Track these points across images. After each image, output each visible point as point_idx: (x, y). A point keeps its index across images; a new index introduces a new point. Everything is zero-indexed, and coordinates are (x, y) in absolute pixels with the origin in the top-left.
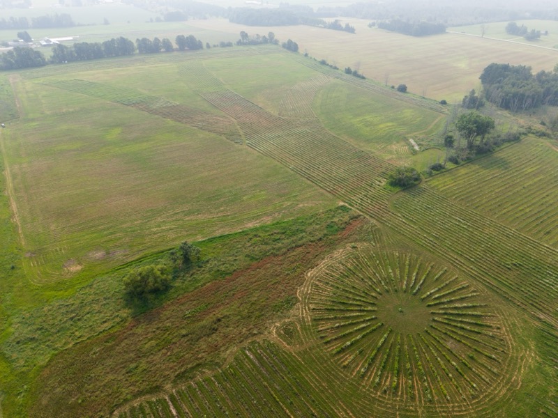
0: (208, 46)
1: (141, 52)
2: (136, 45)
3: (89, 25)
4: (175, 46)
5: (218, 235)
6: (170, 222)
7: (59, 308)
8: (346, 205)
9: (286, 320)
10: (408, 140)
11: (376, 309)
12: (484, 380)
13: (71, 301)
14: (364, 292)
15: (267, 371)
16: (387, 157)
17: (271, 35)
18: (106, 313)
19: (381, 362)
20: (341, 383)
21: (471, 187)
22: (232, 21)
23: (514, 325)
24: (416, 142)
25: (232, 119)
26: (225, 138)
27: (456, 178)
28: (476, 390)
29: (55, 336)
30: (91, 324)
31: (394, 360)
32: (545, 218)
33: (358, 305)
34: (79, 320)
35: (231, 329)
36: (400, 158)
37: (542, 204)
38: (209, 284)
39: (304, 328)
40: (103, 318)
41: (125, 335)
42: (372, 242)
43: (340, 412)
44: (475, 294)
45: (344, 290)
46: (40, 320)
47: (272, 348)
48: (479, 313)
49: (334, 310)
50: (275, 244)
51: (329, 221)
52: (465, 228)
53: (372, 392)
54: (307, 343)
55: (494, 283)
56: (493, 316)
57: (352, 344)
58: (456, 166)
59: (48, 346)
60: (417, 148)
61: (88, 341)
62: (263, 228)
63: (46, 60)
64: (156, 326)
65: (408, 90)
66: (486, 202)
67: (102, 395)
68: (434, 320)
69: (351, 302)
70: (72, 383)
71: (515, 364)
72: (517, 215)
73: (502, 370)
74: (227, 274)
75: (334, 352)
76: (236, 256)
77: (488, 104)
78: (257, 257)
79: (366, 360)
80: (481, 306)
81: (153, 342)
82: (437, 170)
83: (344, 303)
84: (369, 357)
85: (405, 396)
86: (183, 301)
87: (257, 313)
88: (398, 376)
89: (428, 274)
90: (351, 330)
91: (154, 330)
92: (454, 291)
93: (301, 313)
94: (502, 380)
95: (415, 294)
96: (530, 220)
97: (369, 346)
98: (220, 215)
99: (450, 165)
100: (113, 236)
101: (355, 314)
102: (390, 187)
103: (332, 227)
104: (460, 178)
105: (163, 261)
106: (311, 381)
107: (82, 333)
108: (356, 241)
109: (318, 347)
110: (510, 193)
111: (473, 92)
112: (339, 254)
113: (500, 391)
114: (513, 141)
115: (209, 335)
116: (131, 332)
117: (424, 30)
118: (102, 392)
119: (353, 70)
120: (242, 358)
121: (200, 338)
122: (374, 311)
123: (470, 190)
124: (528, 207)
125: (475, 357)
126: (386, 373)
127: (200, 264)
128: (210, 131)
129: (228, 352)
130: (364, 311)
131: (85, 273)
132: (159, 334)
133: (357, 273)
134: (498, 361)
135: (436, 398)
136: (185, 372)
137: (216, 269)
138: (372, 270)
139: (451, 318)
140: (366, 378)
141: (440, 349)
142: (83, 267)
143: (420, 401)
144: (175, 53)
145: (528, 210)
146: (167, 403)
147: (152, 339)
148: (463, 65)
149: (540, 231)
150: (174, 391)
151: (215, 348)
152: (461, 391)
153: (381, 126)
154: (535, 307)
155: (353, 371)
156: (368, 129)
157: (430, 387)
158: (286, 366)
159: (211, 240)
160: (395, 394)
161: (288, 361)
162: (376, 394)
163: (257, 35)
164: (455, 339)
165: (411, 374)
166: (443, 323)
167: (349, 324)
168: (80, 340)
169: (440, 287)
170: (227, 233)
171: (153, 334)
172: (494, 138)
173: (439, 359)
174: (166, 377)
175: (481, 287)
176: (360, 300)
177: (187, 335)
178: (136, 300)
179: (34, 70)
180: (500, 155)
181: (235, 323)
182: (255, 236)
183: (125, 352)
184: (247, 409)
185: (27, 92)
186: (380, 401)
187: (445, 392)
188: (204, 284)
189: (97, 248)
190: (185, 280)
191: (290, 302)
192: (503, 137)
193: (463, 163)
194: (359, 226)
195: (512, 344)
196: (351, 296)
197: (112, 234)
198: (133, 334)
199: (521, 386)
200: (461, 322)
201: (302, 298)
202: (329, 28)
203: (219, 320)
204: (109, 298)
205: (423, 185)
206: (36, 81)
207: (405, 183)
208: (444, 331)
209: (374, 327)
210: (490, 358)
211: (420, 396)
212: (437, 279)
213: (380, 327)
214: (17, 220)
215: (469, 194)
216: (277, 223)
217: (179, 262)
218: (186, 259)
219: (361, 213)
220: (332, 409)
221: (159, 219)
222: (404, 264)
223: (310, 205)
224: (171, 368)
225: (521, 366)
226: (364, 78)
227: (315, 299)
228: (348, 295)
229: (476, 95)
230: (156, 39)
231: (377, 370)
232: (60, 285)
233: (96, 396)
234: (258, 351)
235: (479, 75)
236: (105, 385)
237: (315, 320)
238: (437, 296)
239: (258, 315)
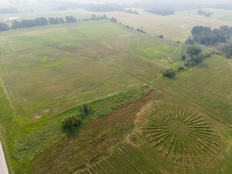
0: (79, 20)
1: (50, 23)
2: (48, 20)
3: (24, 12)
4: (65, 21)
5: (97, 100)
6: (75, 95)
7: (34, 135)
8: (147, 85)
9: (132, 134)
10: (167, 58)
11: (167, 127)
12: (215, 153)
13: (39, 131)
14: (161, 120)
15: (128, 155)
16: (160, 65)
17: (105, 15)
18: (55, 136)
19: (174, 149)
20: (159, 158)
21: (196, 76)
22: (86, 10)
23: (222, 130)
24: (170, 58)
25: (94, 51)
26: (92, 59)
27: (189, 72)
28: (213, 157)
29: (35, 147)
30: (50, 141)
31: (178, 147)
32: (226, 87)
33: (160, 126)
34: (44, 139)
35: (110, 139)
36: (165, 65)
37: (224, 82)
38: (97, 121)
39: (140, 137)
40: (54, 138)
41: (65, 144)
42: (161, 100)
43: (161, 170)
44: (205, 119)
45: (153, 120)
46: (27, 140)
47: (128, 146)
48: (208, 126)
49: (151, 128)
50: (122, 103)
51: (142, 92)
52: (196, 93)
53: (172, 161)
54: (142, 143)
55: (211, 114)
56: (213, 127)
57: (161, 142)
58: (188, 67)
59: (32, 151)
60: (171, 61)
61: (50, 148)
62: (115, 96)
63: (9, 27)
64: (78, 140)
65: (163, 37)
66: (202, 82)
67: (60, 171)
68: (191, 130)
69: (157, 125)
70: (46, 167)
71: (225, 146)
72: (215, 86)
73: (221, 148)
74: (104, 116)
75: (154, 146)
76: (106, 108)
77: (196, 42)
78: (115, 108)
79: (168, 148)
80: (208, 123)
81: (78, 147)
82: (181, 70)
83: (154, 125)
84: (168, 147)
85: (186, 162)
86: (87, 128)
87: (120, 132)
88: (181, 154)
89: (185, 112)
90: (159, 136)
91: (78, 141)
92: (197, 118)
93: (138, 130)
94: (222, 153)
95: (182, 120)
96: (220, 88)
97: (168, 142)
98: (96, 91)
99: (186, 67)
100: (52, 103)
101: (159, 130)
102: (164, 77)
103: (143, 94)
104: (190, 72)
105: (76, 112)
106: (147, 158)
107: (47, 145)
108: (154, 100)
109: (147, 144)
110: (211, 78)
111: (190, 38)
112: (149, 105)
113: (222, 157)
114: (208, 57)
115: (101, 142)
116: (68, 143)
117: (166, 13)
118: (60, 169)
119: (140, 29)
120: (117, 151)
121: (98, 144)
122: (167, 128)
123: (195, 77)
124: (219, 83)
125: (210, 144)
126: (176, 153)
127: (92, 113)
128: (85, 56)
129: (110, 149)
130: (163, 128)
131: (43, 119)
132: (80, 143)
133: (157, 113)
134: (219, 145)
135: (198, 162)
136: (94, 158)
137: (99, 114)
138: (163, 111)
139: (198, 129)
140: (169, 156)
141: (196, 142)
142: (41, 116)
143: (192, 163)
144: (65, 24)
145: (219, 84)
146: (89, 172)
147: (77, 146)
148: (183, 27)
149: (225, 92)
150: (91, 167)
151: (105, 148)
152: (207, 158)
153: (156, 52)
154: (229, 122)
155: (163, 153)
156: (150, 54)
157: (195, 157)
158: (136, 153)
159: (94, 102)
160: (182, 161)
161: (136, 151)
162: (174, 162)
163: (99, 15)
164: (201, 137)
165: (186, 153)
166: (195, 131)
167: (158, 134)
168: (46, 148)
169: (191, 117)
170: (100, 99)
171: (77, 143)
172: (201, 56)
173: (196, 146)
174: (87, 161)
175: (206, 116)
176: (160, 124)
177: (92, 143)
178: (67, 129)
179: (5, 32)
180: (204, 63)
181: (111, 137)
182: (113, 99)
183: (67, 152)
184: (123, 172)
185: (3, 42)
186: (176, 165)
187: (201, 159)
188: (95, 121)
189: (46, 108)
190: (87, 120)
191: (132, 126)
192: (204, 55)
193: (190, 66)
194: (154, 93)
195: (222, 138)
196: (156, 122)
197: (51, 101)
198: (69, 144)
199: (229, 154)
200: (202, 130)
201: (137, 124)
202: (127, 12)
203: (104, 136)
204: (55, 129)
205: (177, 76)
206: (6, 37)
207: (169, 75)
208: (196, 134)
209: (168, 135)
210: (215, 144)
211: (191, 161)
212: (189, 114)
213: (170, 134)
214: (8, 97)
215: (195, 79)
216: (121, 94)
217: (83, 112)
218: (86, 111)
219: (154, 88)
220: (158, 170)
221: (71, 94)
222: (175, 108)
223: (133, 86)
224: (88, 157)
225: (228, 147)
226: (145, 33)
227: (142, 125)
228: (155, 122)
229: (191, 39)
230: (57, 18)
231: (173, 152)
232: (32, 125)
233: (58, 172)
234: (123, 147)
235: (191, 30)
236: (61, 167)
237: (144, 133)
238: (190, 120)
239: (120, 133)
